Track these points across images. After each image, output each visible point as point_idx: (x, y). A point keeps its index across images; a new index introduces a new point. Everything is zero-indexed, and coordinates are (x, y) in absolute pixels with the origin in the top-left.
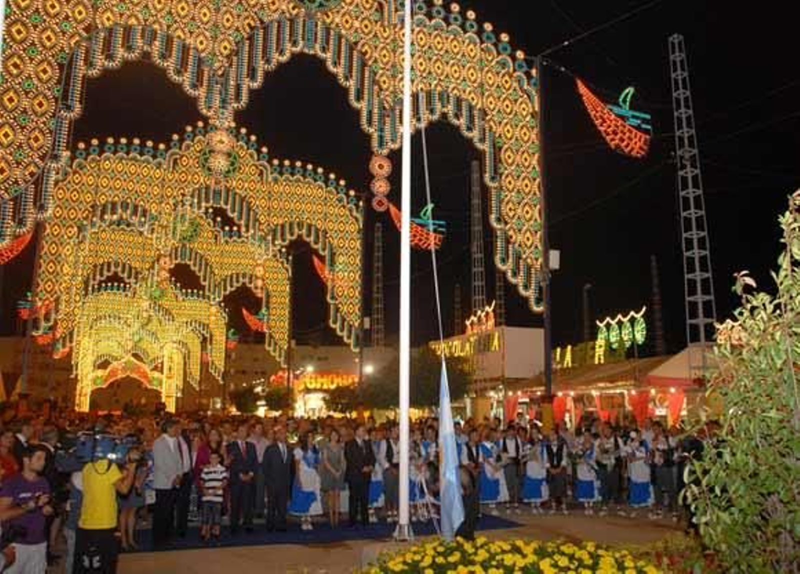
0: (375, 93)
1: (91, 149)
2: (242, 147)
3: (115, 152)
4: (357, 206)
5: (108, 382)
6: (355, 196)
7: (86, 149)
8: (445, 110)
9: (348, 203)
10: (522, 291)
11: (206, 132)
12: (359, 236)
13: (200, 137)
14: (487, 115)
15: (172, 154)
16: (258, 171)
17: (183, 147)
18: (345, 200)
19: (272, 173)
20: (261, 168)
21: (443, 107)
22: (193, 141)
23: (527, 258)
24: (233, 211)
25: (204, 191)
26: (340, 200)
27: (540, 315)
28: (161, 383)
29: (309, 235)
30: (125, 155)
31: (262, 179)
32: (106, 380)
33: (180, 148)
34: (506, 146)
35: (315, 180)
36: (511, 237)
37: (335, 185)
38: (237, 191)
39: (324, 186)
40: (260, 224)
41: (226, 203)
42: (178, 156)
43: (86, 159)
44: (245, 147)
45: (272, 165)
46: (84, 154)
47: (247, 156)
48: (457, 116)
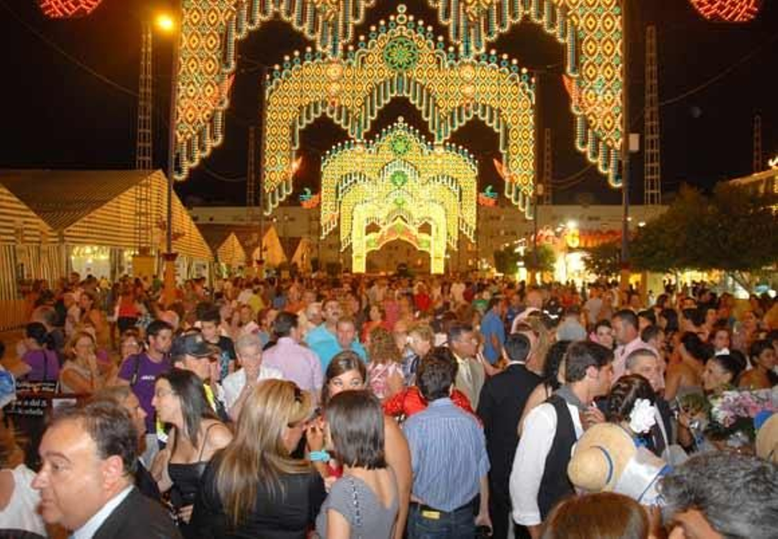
0: (461, 8)
1: (294, 60)
2: (420, 39)
3: (313, 60)
4: (529, 82)
5: (381, 245)
6: (528, 73)
7: (291, 61)
8: (527, 12)
9: (521, 81)
10: (601, 169)
11: (388, 29)
12: (531, 111)
13: (383, 34)
14: (568, 10)
15: (360, 54)
16: (435, 60)
17: (369, 46)
18: (518, 79)
19: (448, 59)
20: (437, 56)
21: (525, 9)
22: (376, 39)
23: (607, 139)
24: (414, 99)
25: (389, 83)
26: (513, 79)
27: (620, 190)
28: (429, 245)
29: (484, 115)
30: (321, 61)
31: (439, 67)
32: (378, 243)
33: (366, 47)
34: (587, 38)
35: (489, 63)
36: (591, 122)
37: (507, 64)
38: (418, 80)
39: (497, 66)
40: (439, 108)
41: (408, 92)
42: (364, 55)
43: (291, 69)
44: (423, 38)
45: (447, 52)
46: (290, 65)
47: (426, 46)
48: (539, 16)
